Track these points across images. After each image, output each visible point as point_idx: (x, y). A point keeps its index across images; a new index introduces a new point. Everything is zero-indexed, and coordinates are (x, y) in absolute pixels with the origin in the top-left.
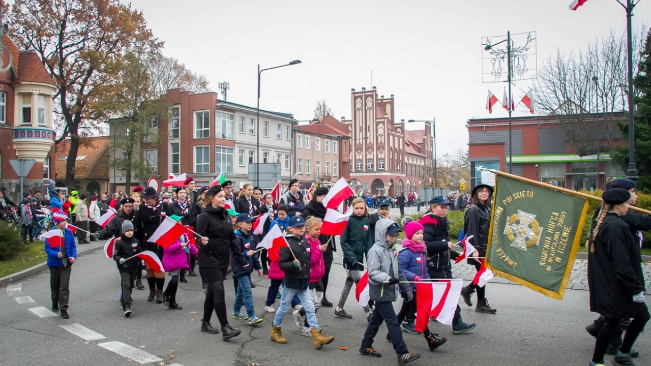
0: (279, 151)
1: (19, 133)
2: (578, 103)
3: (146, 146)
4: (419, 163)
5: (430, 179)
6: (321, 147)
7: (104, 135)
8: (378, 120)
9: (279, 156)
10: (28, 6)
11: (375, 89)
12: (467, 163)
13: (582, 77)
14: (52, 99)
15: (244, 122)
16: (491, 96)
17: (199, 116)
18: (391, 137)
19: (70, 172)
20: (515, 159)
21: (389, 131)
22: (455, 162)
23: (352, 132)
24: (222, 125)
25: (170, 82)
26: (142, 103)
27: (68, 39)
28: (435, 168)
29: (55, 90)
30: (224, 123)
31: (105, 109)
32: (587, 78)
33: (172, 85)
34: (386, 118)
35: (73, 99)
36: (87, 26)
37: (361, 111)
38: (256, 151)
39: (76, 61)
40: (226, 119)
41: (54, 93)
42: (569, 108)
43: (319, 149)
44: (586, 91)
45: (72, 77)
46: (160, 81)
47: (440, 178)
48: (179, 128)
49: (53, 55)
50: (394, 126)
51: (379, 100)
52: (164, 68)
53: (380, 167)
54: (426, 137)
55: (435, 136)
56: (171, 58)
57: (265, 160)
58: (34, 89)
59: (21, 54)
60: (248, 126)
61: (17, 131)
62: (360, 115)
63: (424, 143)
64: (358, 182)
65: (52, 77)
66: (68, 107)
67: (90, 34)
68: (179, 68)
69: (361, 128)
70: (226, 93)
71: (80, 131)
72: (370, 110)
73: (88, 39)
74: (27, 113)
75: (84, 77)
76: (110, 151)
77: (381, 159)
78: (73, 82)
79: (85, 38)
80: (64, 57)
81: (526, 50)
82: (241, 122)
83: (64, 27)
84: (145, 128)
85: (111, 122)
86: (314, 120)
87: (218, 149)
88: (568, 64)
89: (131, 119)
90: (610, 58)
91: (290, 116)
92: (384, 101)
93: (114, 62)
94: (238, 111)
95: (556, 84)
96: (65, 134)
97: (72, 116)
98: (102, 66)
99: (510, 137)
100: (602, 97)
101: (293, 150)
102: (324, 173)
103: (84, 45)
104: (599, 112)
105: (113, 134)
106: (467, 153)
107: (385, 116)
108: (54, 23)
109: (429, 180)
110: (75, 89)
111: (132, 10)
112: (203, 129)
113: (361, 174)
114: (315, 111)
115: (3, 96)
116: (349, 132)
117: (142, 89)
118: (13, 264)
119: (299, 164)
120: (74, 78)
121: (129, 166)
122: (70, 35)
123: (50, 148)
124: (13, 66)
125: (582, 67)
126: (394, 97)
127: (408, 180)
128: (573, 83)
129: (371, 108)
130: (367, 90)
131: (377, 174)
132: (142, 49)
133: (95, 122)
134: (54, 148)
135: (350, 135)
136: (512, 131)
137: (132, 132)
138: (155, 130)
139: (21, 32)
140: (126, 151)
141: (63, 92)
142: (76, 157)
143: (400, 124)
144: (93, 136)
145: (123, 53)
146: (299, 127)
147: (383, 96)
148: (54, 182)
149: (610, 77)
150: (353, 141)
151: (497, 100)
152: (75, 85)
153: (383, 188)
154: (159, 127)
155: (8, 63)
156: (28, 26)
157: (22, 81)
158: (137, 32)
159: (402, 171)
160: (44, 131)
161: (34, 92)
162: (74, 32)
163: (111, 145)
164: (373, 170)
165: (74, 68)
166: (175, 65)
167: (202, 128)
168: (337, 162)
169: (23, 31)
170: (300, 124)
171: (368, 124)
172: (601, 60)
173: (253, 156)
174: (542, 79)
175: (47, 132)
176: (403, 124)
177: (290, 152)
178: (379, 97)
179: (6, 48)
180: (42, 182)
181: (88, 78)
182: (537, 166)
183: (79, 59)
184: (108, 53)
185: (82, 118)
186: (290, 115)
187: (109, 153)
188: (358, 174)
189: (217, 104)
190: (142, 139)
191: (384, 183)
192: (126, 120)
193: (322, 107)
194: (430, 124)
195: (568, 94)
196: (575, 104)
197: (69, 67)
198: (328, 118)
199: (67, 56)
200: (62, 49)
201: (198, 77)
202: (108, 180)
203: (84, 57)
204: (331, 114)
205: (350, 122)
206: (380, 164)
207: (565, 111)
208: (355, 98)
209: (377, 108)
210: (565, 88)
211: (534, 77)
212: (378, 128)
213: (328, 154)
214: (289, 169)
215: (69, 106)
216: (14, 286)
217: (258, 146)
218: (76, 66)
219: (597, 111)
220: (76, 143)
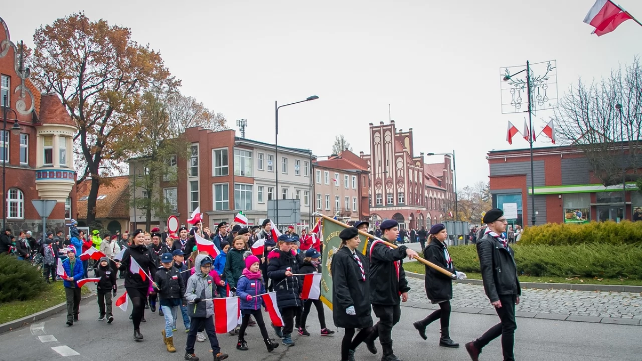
0: (298, 187)
1: (42, 174)
2: (602, 131)
3: (165, 185)
4: (439, 196)
5: (451, 213)
6: (340, 183)
7: (124, 175)
8: (396, 154)
9: (298, 192)
10: (49, 49)
11: (393, 123)
12: (488, 196)
13: (605, 105)
14: (73, 140)
15: (262, 159)
16: (511, 127)
17: (218, 153)
18: (411, 171)
19: (91, 212)
20: (537, 191)
21: (409, 165)
22: (476, 195)
23: (371, 166)
24: (241, 162)
25: (189, 120)
26: (161, 142)
27: (88, 80)
28: (456, 202)
29: (75, 131)
30: (242, 160)
31: (125, 149)
32: (611, 106)
33: (190, 123)
34: (405, 151)
35: (93, 140)
36: (105, 67)
37: (379, 145)
38: (275, 188)
39: (96, 102)
40: (245, 157)
41: (74, 135)
42: (592, 137)
43: (338, 185)
44: (609, 119)
45: (92, 118)
46: (179, 120)
47: (461, 211)
48: (198, 166)
49: (74, 96)
50: (414, 160)
51: (398, 134)
52: (182, 107)
53: (400, 201)
54: (446, 170)
55: (454, 169)
56: (189, 96)
57: (284, 196)
58: (55, 131)
59: (43, 97)
60: (267, 163)
61: (39, 171)
62: (378, 149)
63: (444, 176)
64: (378, 216)
65: (73, 118)
66: (88, 147)
67: (109, 76)
68: (197, 107)
69: (380, 162)
70: (244, 130)
71: (100, 171)
72: (388, 144)
73: (107, 80)
74: (49, 154)
75: (103, 118)
76: (130, 191)
77: (401, 193)
78: (93, 123)
79: (104, 79)
80: (84, 98)
81: (546, 79)
82: (260, 159)
83: (83, 69)
84: (164, 167)
85: (131, 162)
86: (332, 156)
87: (238, 186)
88: (590, 92)
89: (151, 158)
90: (635, 84)
91: (308, 152)
92: (402, 135)
93: (133, 102)
94: (256, 148)
95: (578, 113)
96: (86, 174)
97: (92, 157)
98: (122, 106)
99: (532, 168)
100: (627, 125)
101: (313, 186)
102: (343, 209)
103: (104, 86)
104: (624, 140)
105: (133, 174)
106: (488, 185)
107: (404, 150)
108: (74, 66)
109: (449, 213)
110: (95, 130)
111: (150, 50)
112: (222, 166)
113: (380, 209)
114: (333, 146)
115: (26, 138)
116: (368, 166)
117: (161, 128)
118: (36, 303)
119: (318, 199)
120: (94, 118)
121: (149, 204)
122: (89, 76)
123: (71, 189)
124: (34, 109)
125: (605, 95)
126: (413, 131)
127: (429, 214)
128: (596, 111)
129: (390, 142)
130: (385, 124)
131: (397, 208)
132: (160, 89)
133: (115, 162)
134: (76, 188)
135: (369, 169)
136: (534, 162)
137: (151, 170)
138: (174, 169)
139: (42, 75)
140: (146, 190)
141: (83, 133)
142: (97, 197)
143: (420, 157)
144: (112, 176)
145: (141, 93)
146: (317, 163)
147: (401, 130)
148: (76, 222)
149: (635, 104)
150: (372, 176)
151: (518, 131)
152: (95, 126)
153: (404, 222)
154: (178, 166)
155: (30, 107)
156: (48, 68)
157: (43, 123)
158: (155, 72)
159: (422, 205)
160: (65, 172)
161: (55, 133)
162: (94, 73)
163: (131, 184)
164: (393, 204)
165: (94, 109)
166: (194, 103)
167: (220, 165)
168: (357, 197)
169: (45, 74)
170: (318, 160)
171: (387, 159)
172: (625, 87)
173: (272, 193)
174: (563, 109)
175: (68, 173)
176: (422, 158)
177: (309, 188)
178: (398, 131)
179: (28, 91)
180: (64, 221)
181: (107, 119)
182: (560, 197)
183: (98, 100)
184: (126, 94)
185: (102, 158)
186: (309, 150)
187: (129, 192)
188: (377, 209)
189: (236, 142)
190: (161, 177)
191: (404, 217)
192: (146, 159)
193: (341, 142)
194: (450, 157)
195: (591, 123)
196: (599, 133)
197: (89, 108)
198: (347, 153)
199: (87, 97)
200: (82, 91)
201: (216, 115)
202: (129, 219)
203: (104, 98)
204: (349, 149)
205: (370, 157)
206: (400, 199)
207: (589, 140)
208: (374, 133)
209: (396, 142)
210: (588, 117)
211: (554, 107)
212: (397, 162)
213: (348, 189)
214: (308, 205)
215: (90, 146)
216: (36, 325)
217: (277, 182)
218: (96, 106)
219: (622, 139)
220: (97, 183)
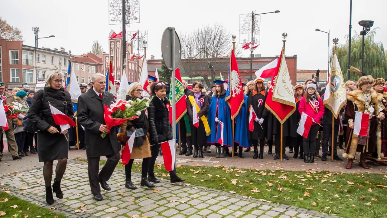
15: (39, 57)
17: (13, 52)
21: (129, 60)
30: (27, 57)
40: (29, 55)
43: (84, 71)
48: (1, 58)
60: (42, 59)
62: (113, 51)
68: (2, 23)
92: (127, 44)
94: (35, 51)
112: (15, 60)
116: (102, 61)
129: (119, 48)
171: (118, 56)
173: (45, 74)
189: (23, 47)
205: (108, 55)
208: (111, 42)
213: (89, 73)
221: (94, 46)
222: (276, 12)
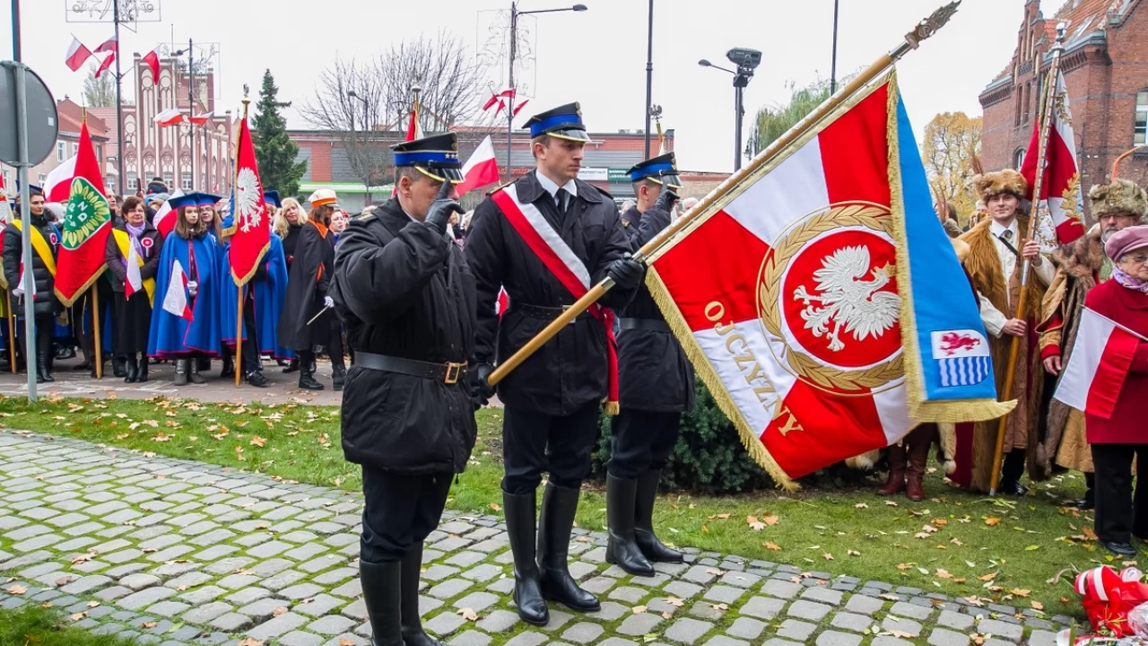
18: (202, 138)
37: (151, 92)
50: (215, 120)
51: (187, 75)
53: (185, 185)
62: (149, 98)
72: (166, 91)
77: (186, 173)
92: (196, 78)
126: (214, 73)
129: (167, 89)
130: (158, 57)
143: (224, 118)
205: (133, 110)
206: (185, 182)
208: (141, 70)
209: (178, 88)
221: (90, 79)
222: (577, 8)
